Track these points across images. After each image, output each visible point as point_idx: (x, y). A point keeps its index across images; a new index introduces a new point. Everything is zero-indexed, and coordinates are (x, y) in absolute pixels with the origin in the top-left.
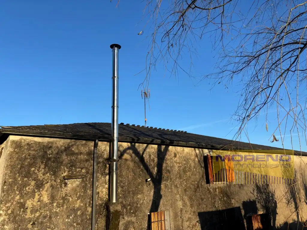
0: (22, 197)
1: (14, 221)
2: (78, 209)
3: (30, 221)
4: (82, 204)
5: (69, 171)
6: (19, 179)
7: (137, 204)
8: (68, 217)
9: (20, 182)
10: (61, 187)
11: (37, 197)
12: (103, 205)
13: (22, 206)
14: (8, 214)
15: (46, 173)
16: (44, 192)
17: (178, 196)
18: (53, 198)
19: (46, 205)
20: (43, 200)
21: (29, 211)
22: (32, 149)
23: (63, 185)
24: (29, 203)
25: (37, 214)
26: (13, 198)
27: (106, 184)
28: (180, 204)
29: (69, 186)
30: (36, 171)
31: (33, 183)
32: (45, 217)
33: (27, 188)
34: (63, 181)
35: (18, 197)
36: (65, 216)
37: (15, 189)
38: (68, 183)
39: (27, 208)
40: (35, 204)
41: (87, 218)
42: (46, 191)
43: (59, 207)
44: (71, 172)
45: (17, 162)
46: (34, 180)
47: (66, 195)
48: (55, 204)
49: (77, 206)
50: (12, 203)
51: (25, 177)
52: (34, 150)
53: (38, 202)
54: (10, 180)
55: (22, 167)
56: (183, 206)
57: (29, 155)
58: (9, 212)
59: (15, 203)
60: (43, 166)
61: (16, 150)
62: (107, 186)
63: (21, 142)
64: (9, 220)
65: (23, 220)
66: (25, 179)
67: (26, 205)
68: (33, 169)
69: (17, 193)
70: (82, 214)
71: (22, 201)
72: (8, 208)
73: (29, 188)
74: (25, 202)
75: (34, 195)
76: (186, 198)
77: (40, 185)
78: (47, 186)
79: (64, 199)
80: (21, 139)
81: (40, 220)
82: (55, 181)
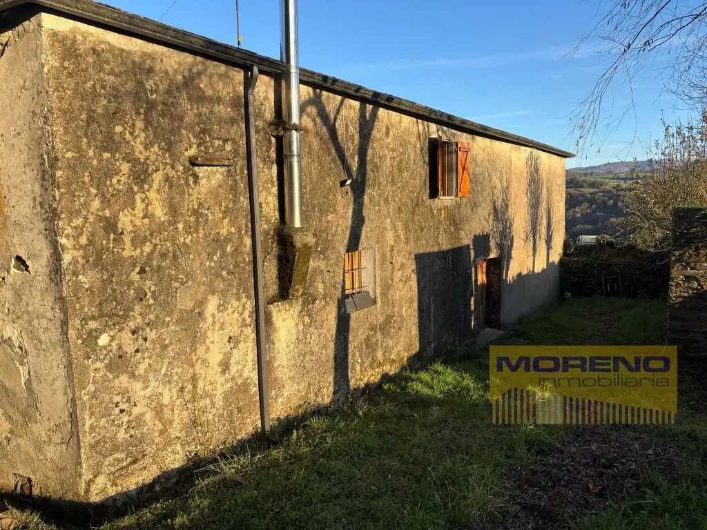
0: (106, 202)
1: (98, 264)
2: (228, 240)
3: (134, 266)
4: (233, 230)
5: (199, 145)
6: (91, 153)
7: (327, 234)
8: (210, 257)
9: (95, 162)
10: (187, 184)
11: (140, 205)
12: (272, 233)
13: (111, 226)
14: (81, 247)
15: (152, 145)
16: (152, 195)
17: (388, 221)
18: (173, 209)
19: (161, 227)
20: (153, 215)
21: (127, 240)
22: (107, 67)
23: (191, 180)
24: (125, 221)
25: (147, 248)
26: (86, 205)
27: (273, 186)
28: (390, 236)
29: (203, 182)
30: (128, 136)
31: (125, 168)
32: (164, 256)
33: (114, 181)
34: (189, 170)
35: (96, 204)
36: (204, 255)
37: (87, 179)
38: (201, 175)
39: (122, 233)
40: (138, 222)
41: (245, 260)
42: (158, 191)
43: (190, 233)
44: (203, 149)
45: (76, 103)
46: (127, 158)
47: (200, 204)
48: (180, 226)
49: (224, 232)
50: (86, 219)
51: (106, 149)
52: (112, 73)
53: (144, 217)
54: (69, 155)
55: (91, 120)
56: (396, 241)
57: (103, 87)
58: (83, 240)
59: (91, 218)
60: (140, 124)
61: (66, 64)
62: (275, 190)
63: (74, 41)
64: (87, 261)
65: (118, 262)
66: (107, 155)
67: (120, 225)
68: (118, 129)
69: (93, 191)
70: (236, 250)
71: (107, 213)
72: (79, 231)
73: (119, 181)
74: (116, 217)
75: (134, 202)
76: (399, 224)
77: (141, 176)
78: (158, 178)
79: (196, 213)
80: (73, 31)
81: (155, 263)
82: (173, 168)
